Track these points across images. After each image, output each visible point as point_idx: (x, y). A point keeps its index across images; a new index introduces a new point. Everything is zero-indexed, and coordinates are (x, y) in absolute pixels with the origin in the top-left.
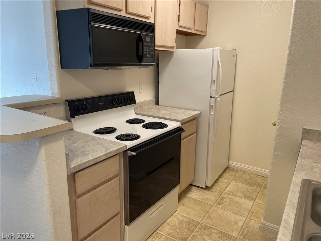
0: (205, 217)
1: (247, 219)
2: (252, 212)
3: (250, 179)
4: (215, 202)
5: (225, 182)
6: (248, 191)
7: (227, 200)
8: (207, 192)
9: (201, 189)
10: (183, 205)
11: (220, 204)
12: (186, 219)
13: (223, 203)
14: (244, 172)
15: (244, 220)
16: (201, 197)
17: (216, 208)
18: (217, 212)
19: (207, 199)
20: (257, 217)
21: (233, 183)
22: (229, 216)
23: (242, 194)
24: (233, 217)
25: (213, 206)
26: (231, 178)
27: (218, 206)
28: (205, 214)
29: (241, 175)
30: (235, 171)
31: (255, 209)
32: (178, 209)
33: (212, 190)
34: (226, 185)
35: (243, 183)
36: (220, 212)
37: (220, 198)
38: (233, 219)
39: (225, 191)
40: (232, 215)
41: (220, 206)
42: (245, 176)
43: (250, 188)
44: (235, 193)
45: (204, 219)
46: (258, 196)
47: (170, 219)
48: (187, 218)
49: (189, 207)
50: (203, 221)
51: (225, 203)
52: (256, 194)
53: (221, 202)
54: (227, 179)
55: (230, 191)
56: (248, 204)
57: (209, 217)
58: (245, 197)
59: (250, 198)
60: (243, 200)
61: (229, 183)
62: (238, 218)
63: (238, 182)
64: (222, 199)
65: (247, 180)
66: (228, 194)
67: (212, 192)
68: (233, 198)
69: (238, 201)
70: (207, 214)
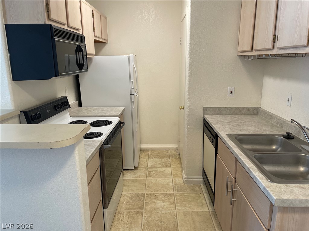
0: (146, 188)
1: (173, 180)
2: (174, 175)
3: (160, 153)
4: (146, 176)
5: (145, 161)
6: (163, 162)
7: (154, 172)
8: (136, 171)
9: (130, 171)
10: (125, 186)
11: (150, 177)
12: (134, 195)
13: (152, 175)
14: (153, 150)
15: (172, 181)
16: (134, 176)
17: (149, 180)
18: (152, 182)
19: (139, 176)
20: (178, 176)
21: (150, 160)
22: (161, 182)
23: (160, 165)
24: (164, 182)
25: (146, 179)
26: (147, 157)
27: (150, 178)
28: (145, 186)
29: (152, 153)
30: (146, 151)
31: (174, 172)
32: (124, 190)
33: (139, 168)
34: (146, 163)
35: (156, 158)
36: (154, 181)
37: (148, 173)
38: (165, 183)
39: (148, 167)
40: (162, 181)
41: (151, 178)
42: (155, 153)
43: (163, 160)
44: (155, 166)
45: (146, 190)
46: (171, 163)
47: (122, 199)
48: (134, 193)
49: (130, 186)
50: (146, 191)
51: (153, 175)
52: (169, 162)
53: (150, 175)
54: (145, 158)
55: (151, 166)
56: (168, 170)
57: (148, 187)
58: (163, 166)
59: (166, 166)
60: (163, 169)
61: (147, 161)
62: (167, 181)
63: (153, 158)
64: (150, 172)
65: (158, 155)
66: (152, 168)
67: (140, 170)
68: (157, 169)
69: (161, 171)
70: (146, 186)
